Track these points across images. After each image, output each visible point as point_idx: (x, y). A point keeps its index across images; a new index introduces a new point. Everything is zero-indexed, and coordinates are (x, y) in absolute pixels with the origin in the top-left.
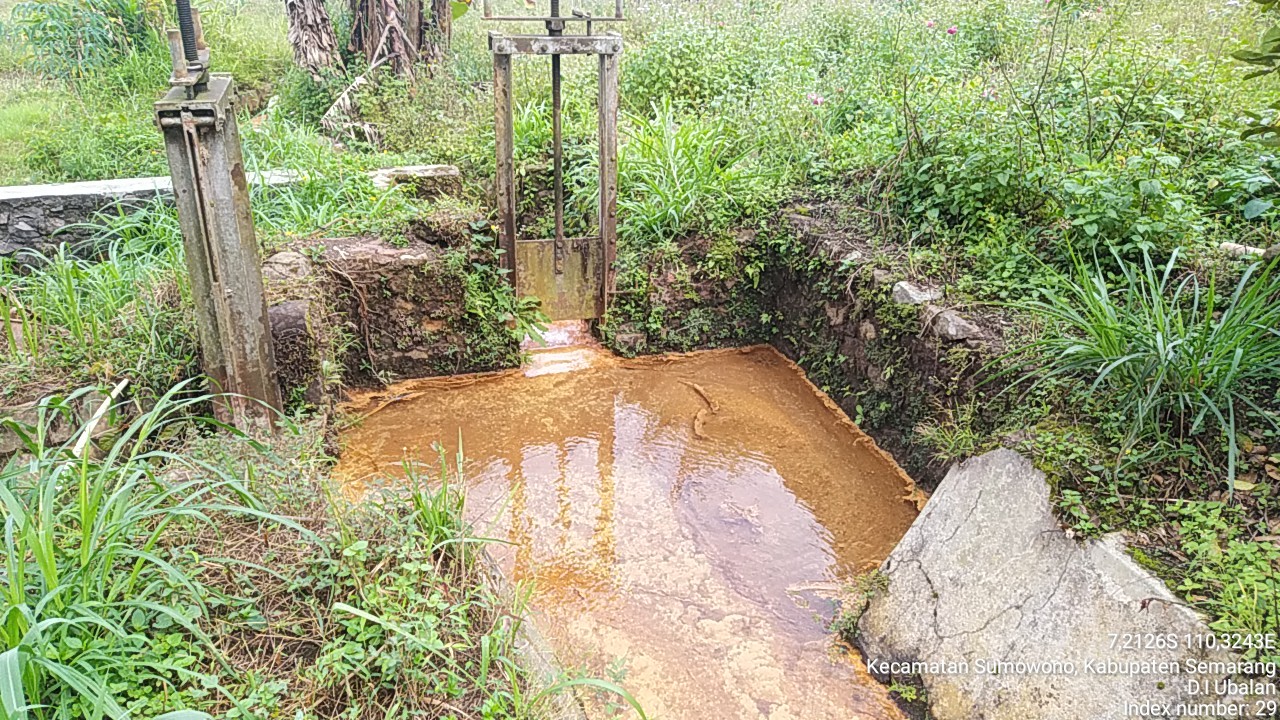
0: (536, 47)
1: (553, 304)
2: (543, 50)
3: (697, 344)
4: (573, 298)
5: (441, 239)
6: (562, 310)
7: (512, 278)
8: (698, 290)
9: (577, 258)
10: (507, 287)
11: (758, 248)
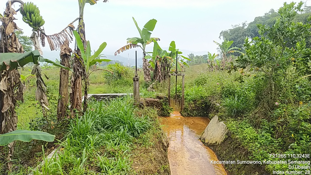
0: (174, 75)
1: (175, 109)
2: (175, 75)
3: (195, 116)
4: (178, 108)
5: (160, 98)
6: (176, 110)
7: (169, 104)
8: (195, 108)
9: (178, 102)
10: (168, 105)
11: (204, 102)
